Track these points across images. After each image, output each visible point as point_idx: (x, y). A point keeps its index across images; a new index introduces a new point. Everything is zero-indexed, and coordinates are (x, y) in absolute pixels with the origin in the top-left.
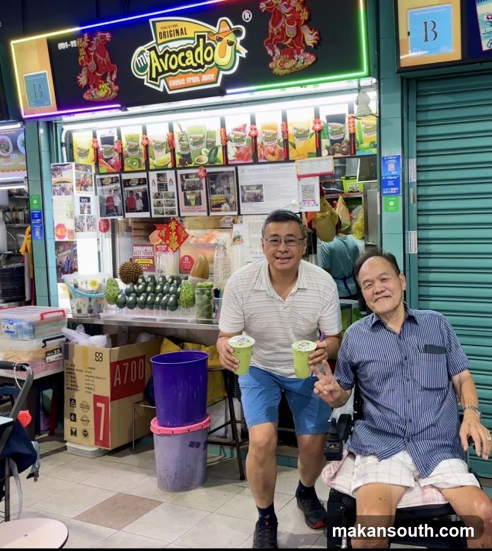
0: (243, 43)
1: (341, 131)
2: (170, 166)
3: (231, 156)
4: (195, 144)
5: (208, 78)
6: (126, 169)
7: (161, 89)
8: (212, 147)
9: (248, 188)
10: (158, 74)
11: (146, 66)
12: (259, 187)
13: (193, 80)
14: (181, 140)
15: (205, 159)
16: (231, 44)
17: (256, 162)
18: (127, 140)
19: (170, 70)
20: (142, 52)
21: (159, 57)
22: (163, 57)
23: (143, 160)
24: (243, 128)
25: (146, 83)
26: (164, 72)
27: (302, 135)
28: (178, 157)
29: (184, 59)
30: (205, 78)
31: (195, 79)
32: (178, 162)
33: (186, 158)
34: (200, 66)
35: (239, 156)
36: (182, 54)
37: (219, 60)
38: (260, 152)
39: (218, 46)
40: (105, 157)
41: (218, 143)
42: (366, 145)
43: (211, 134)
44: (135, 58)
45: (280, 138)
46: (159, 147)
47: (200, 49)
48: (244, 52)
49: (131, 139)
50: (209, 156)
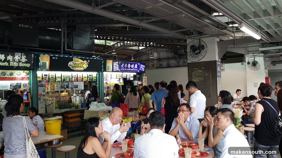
0: (88, 65)
1: (91, 77)
2: (61, 81)
3: (73, 80)
4: (66, 77)
5: (82, 69)
6: (50, 81)
7: (73, 69)
8: (70, 78)
9: (75, 85)
10: (73, 67)
11: (71, 65)
12: (77, 85)
13: (79, 69)
14: (63, 76)
15: (68, 80)
16: (86, 64)
17: (77, 81)
18: (51, 76)
19: (76, 66)
20: (71, 63)
21: (74, 64)
22: (75, 64)
23: (54, 80)
24: (76, 76)
25: (71, 68)
26: (74, 67)
27: (85, 77)
28: (62, 80)
29: (78, 65)
30: (81, 69)
31: (80, 69)
32: (62, 81)
33: (64, 80)
34: (81, 67)
35: (74, 80)
36: (78, 64)
37: (84, 66)
38: (78, 80)
39: (84, 64)
40: (45, 79)
41: (71, 77)
42: (94, 79)
43: (70, 76)
44: (69, 63)
45: (82, 77)
46: (59, 77)
47: (81, 64)
48: (88, 66)
49: (52, 75)
50: (69, 80)
